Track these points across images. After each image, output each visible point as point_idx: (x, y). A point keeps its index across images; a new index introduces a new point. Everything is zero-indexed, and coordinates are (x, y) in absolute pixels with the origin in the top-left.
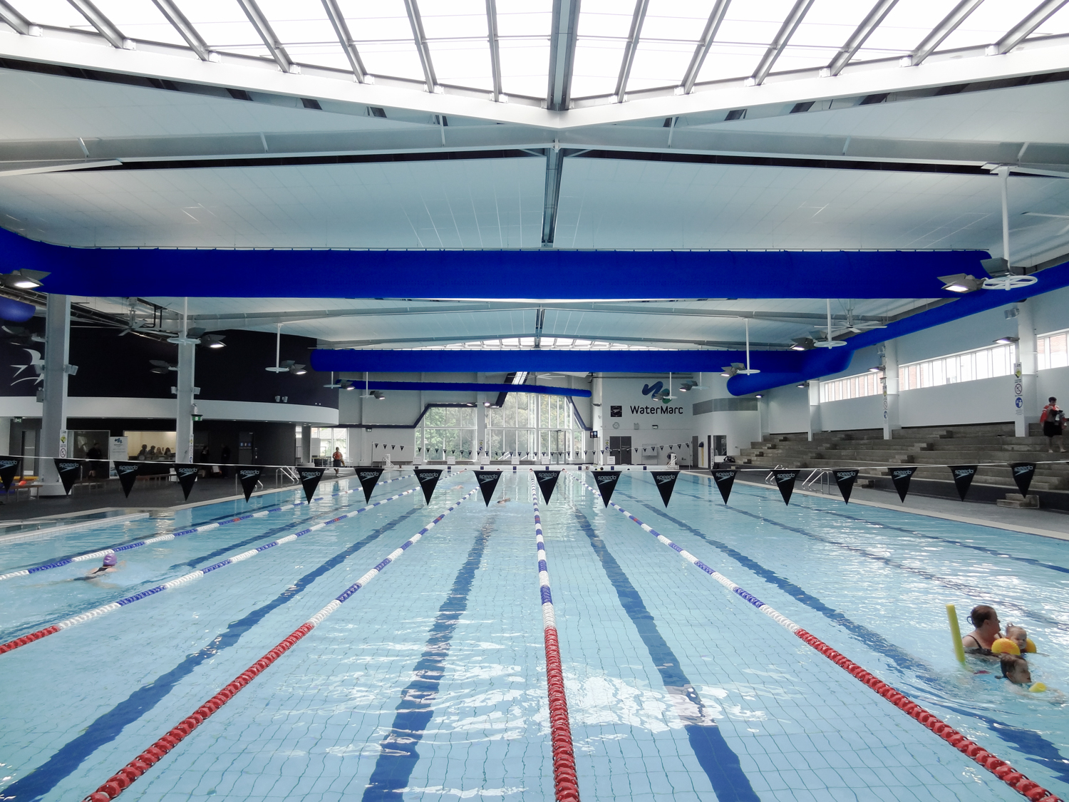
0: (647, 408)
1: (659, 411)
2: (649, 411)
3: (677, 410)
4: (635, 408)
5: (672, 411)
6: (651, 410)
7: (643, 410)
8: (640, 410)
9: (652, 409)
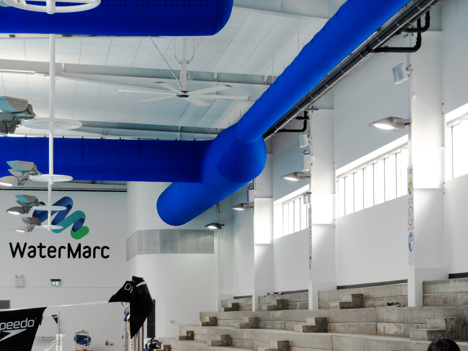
0: (41, 247)
1: (64, 252)
2: (45, 252)
3: (98, 252)
4: (18, 246)
5: (89, 253)
6: (49, 251)
7: (34, 251)
8: (27, 251)
9: (51, 250)
